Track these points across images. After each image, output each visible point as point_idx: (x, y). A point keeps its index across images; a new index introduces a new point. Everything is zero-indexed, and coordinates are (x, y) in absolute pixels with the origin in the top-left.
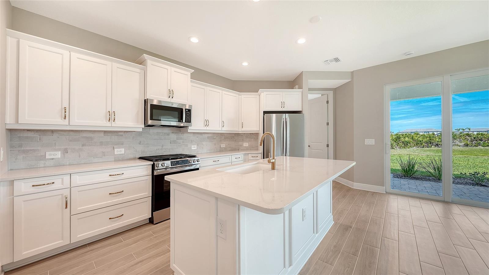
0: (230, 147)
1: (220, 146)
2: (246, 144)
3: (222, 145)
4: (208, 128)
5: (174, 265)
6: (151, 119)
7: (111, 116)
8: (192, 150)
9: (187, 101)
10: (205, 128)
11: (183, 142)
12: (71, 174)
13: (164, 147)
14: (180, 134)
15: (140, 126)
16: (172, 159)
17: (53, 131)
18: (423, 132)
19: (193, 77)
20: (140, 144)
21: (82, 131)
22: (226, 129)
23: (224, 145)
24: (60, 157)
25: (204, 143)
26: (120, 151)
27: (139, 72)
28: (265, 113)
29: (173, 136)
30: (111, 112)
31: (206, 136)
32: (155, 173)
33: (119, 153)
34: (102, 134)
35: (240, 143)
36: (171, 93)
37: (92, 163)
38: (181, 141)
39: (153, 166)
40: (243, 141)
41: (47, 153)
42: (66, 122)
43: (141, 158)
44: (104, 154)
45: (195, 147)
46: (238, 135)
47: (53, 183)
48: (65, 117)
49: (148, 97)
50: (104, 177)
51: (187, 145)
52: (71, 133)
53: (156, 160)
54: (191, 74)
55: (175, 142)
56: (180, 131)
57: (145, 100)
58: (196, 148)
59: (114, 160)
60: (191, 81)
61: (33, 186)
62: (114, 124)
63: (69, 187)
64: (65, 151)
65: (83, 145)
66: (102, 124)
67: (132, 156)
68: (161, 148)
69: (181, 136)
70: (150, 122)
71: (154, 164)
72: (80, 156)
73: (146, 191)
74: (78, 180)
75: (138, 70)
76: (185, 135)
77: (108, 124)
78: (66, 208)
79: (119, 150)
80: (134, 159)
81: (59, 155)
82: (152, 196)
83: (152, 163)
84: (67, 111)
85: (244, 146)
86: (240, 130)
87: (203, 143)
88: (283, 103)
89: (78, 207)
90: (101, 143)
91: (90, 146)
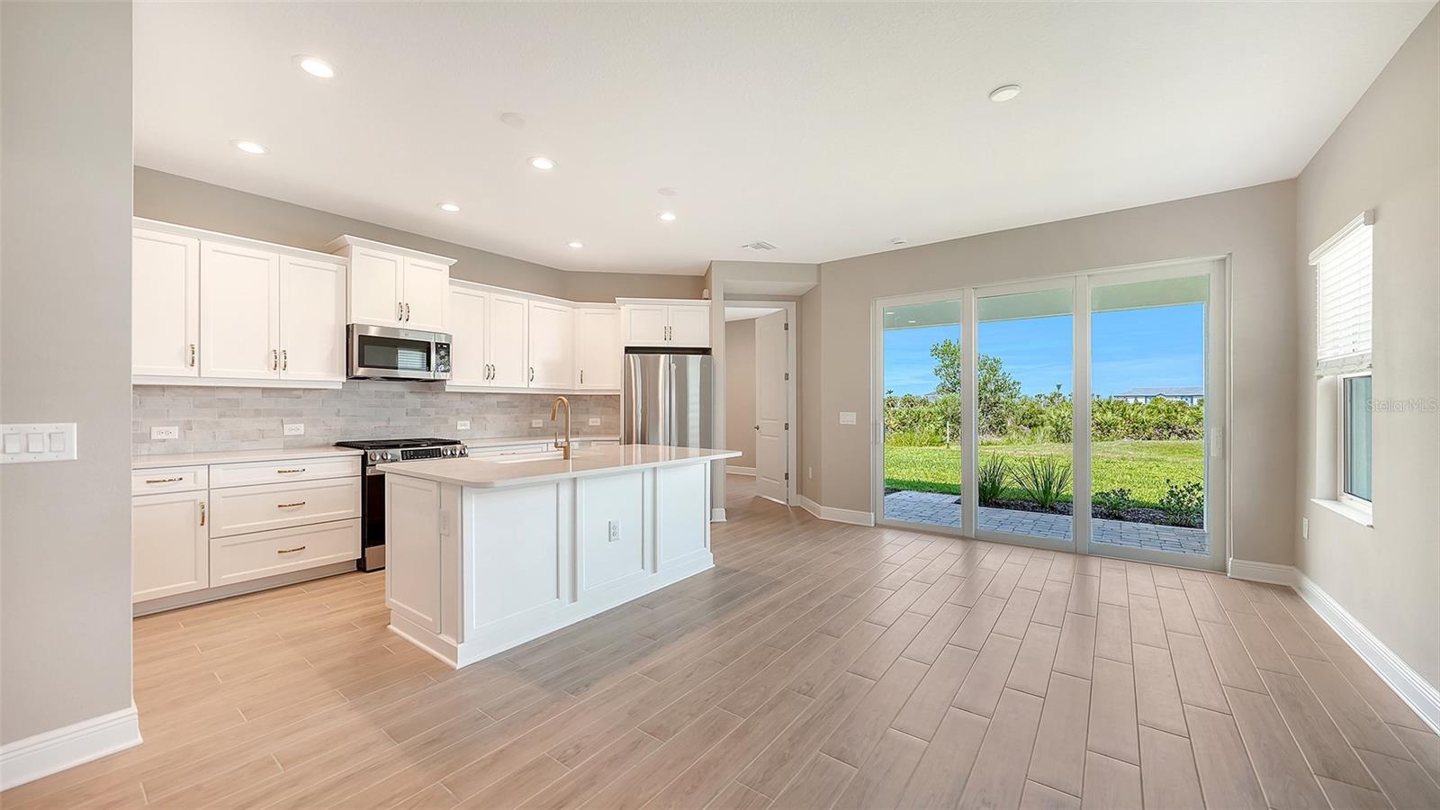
0: (556, 427)
1: (531, 424)
2: (595, 421)
3: (534, 421)
4: (493, 383)
5: (391, 600)
6: (361, 365)
7: (279, 360)
8: (459, 431)
9: (442, 325)
10: (486, 383)
11: (437, 413)
12: (209, 465)
13: (391, 424)
14: (429, 396)
15: (338, 379)
16: (405, 446)
17: (163, 388)
18: (1176, 397)
19: (454, 273)
20: (338, 415)
21: (218, 387)
22: (539, 385)
23: (541, 421)
24: (177, 437)
25: (489, 416)
26: (295, 429)
27: (335, 269)
28: (629, 350)
29: (414, 400)
30: (278, 352)
31: (494, 400)
32: (369, 472)
33: (294, 433)
34: (259, 394)
35: (582, 418)
36: (404, 311)
37: (238, 451)
38: (431, 411)
39: (364, 458)
40: (588, 412)
41: (155, 430)
42: (194, 372)
43: (340, 445)
44: (262, 434)
45: (465, 425)
46: (574, 398)
47: (181, 479)
48: (193, 361)
49: (355, 319)
50: (268, 473)
51: (446, 421)
52: (198, 392)
53: (372, 448)
54: (450, 267)
55: (416, 412)
56: (430, 389)
57: (348, 326)
58: (468, 427)
59: (282, 446)
60: (451, 283)
61: (148, 482)
62: (283, 375)
63: (207, 487)
64: (187, 427)
65: (221, 416)
66: (260, 373)
67: (321, 440)
68: (385, 424)
69: (431, 398)
70: (360, 372)
71: (366, 453)
72: (215, 437)
73: (353, 507)
74: (221, 476)
75: (334, 267)
76: (440, 400)
77: (273, 375)
78: (202, 525)
79: (293, 426)
80: (326, 446)
81: (175, 433)
82: (362, 518)
83: (362, 452)
84: (196, 350)
85: (591, 424)
86: (578, 388)
87: (486, 415)
88: (668, 331)
89: (221, 525)
90: (258, 413)
91: (235, 416)
